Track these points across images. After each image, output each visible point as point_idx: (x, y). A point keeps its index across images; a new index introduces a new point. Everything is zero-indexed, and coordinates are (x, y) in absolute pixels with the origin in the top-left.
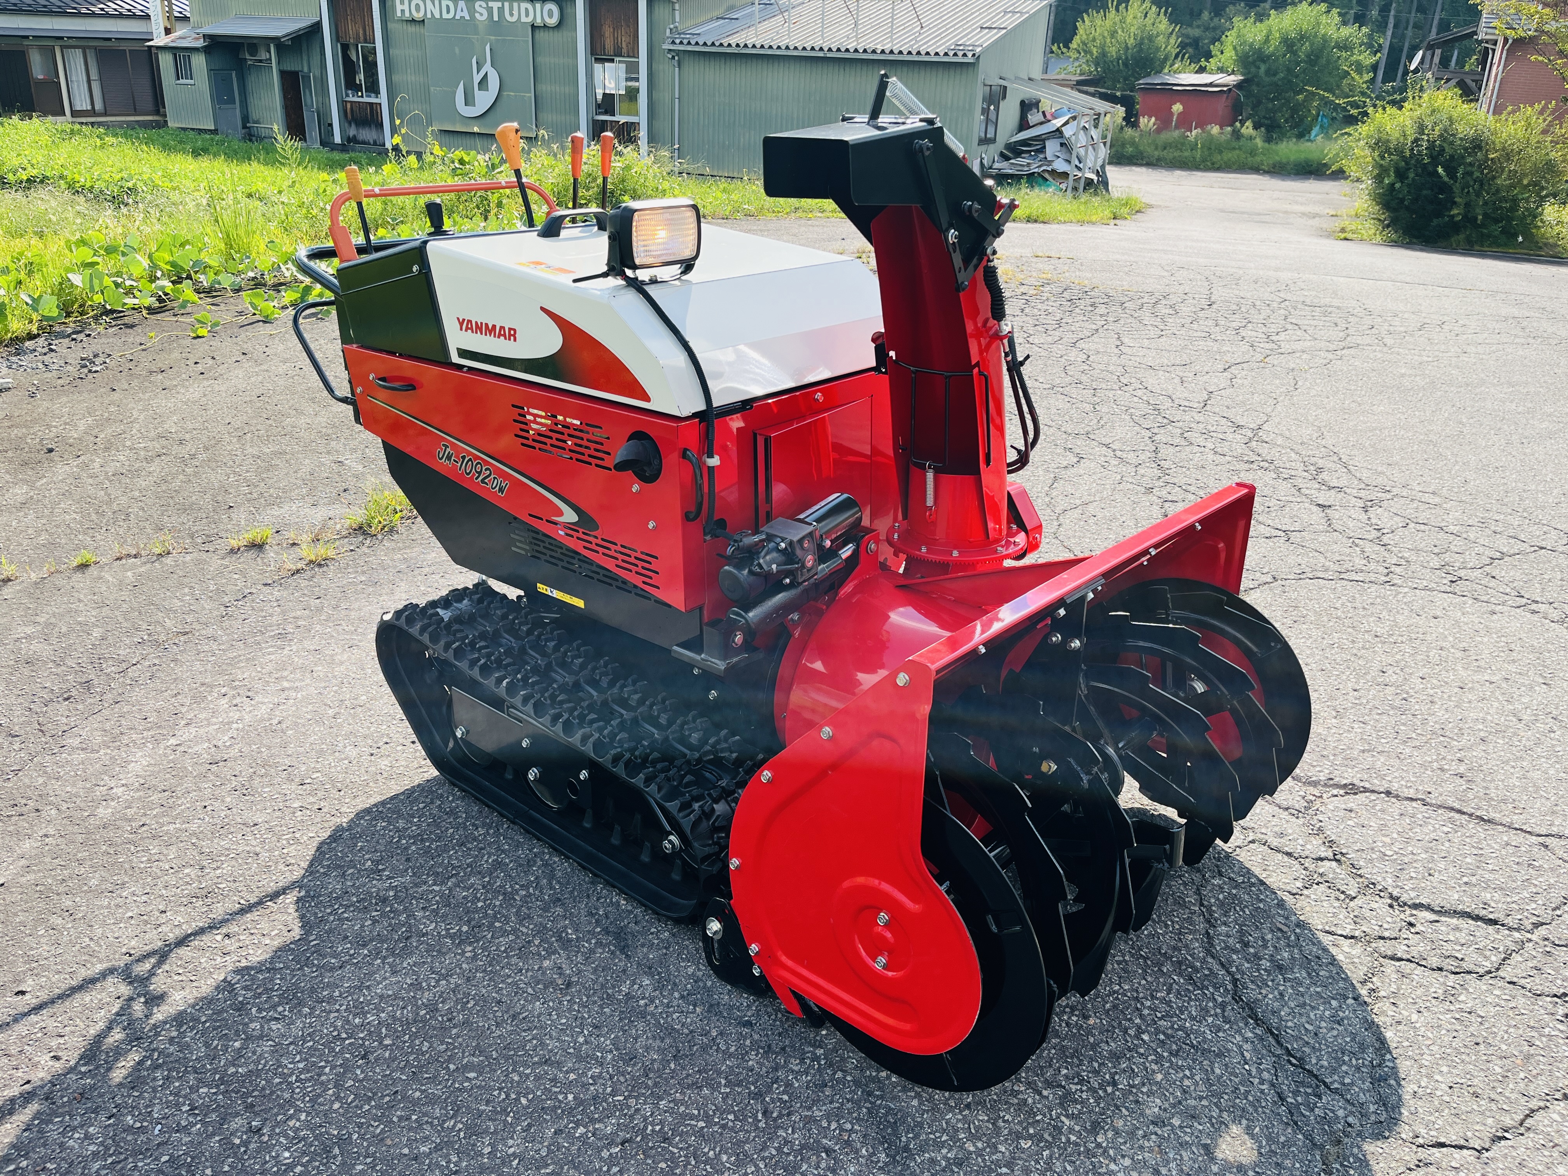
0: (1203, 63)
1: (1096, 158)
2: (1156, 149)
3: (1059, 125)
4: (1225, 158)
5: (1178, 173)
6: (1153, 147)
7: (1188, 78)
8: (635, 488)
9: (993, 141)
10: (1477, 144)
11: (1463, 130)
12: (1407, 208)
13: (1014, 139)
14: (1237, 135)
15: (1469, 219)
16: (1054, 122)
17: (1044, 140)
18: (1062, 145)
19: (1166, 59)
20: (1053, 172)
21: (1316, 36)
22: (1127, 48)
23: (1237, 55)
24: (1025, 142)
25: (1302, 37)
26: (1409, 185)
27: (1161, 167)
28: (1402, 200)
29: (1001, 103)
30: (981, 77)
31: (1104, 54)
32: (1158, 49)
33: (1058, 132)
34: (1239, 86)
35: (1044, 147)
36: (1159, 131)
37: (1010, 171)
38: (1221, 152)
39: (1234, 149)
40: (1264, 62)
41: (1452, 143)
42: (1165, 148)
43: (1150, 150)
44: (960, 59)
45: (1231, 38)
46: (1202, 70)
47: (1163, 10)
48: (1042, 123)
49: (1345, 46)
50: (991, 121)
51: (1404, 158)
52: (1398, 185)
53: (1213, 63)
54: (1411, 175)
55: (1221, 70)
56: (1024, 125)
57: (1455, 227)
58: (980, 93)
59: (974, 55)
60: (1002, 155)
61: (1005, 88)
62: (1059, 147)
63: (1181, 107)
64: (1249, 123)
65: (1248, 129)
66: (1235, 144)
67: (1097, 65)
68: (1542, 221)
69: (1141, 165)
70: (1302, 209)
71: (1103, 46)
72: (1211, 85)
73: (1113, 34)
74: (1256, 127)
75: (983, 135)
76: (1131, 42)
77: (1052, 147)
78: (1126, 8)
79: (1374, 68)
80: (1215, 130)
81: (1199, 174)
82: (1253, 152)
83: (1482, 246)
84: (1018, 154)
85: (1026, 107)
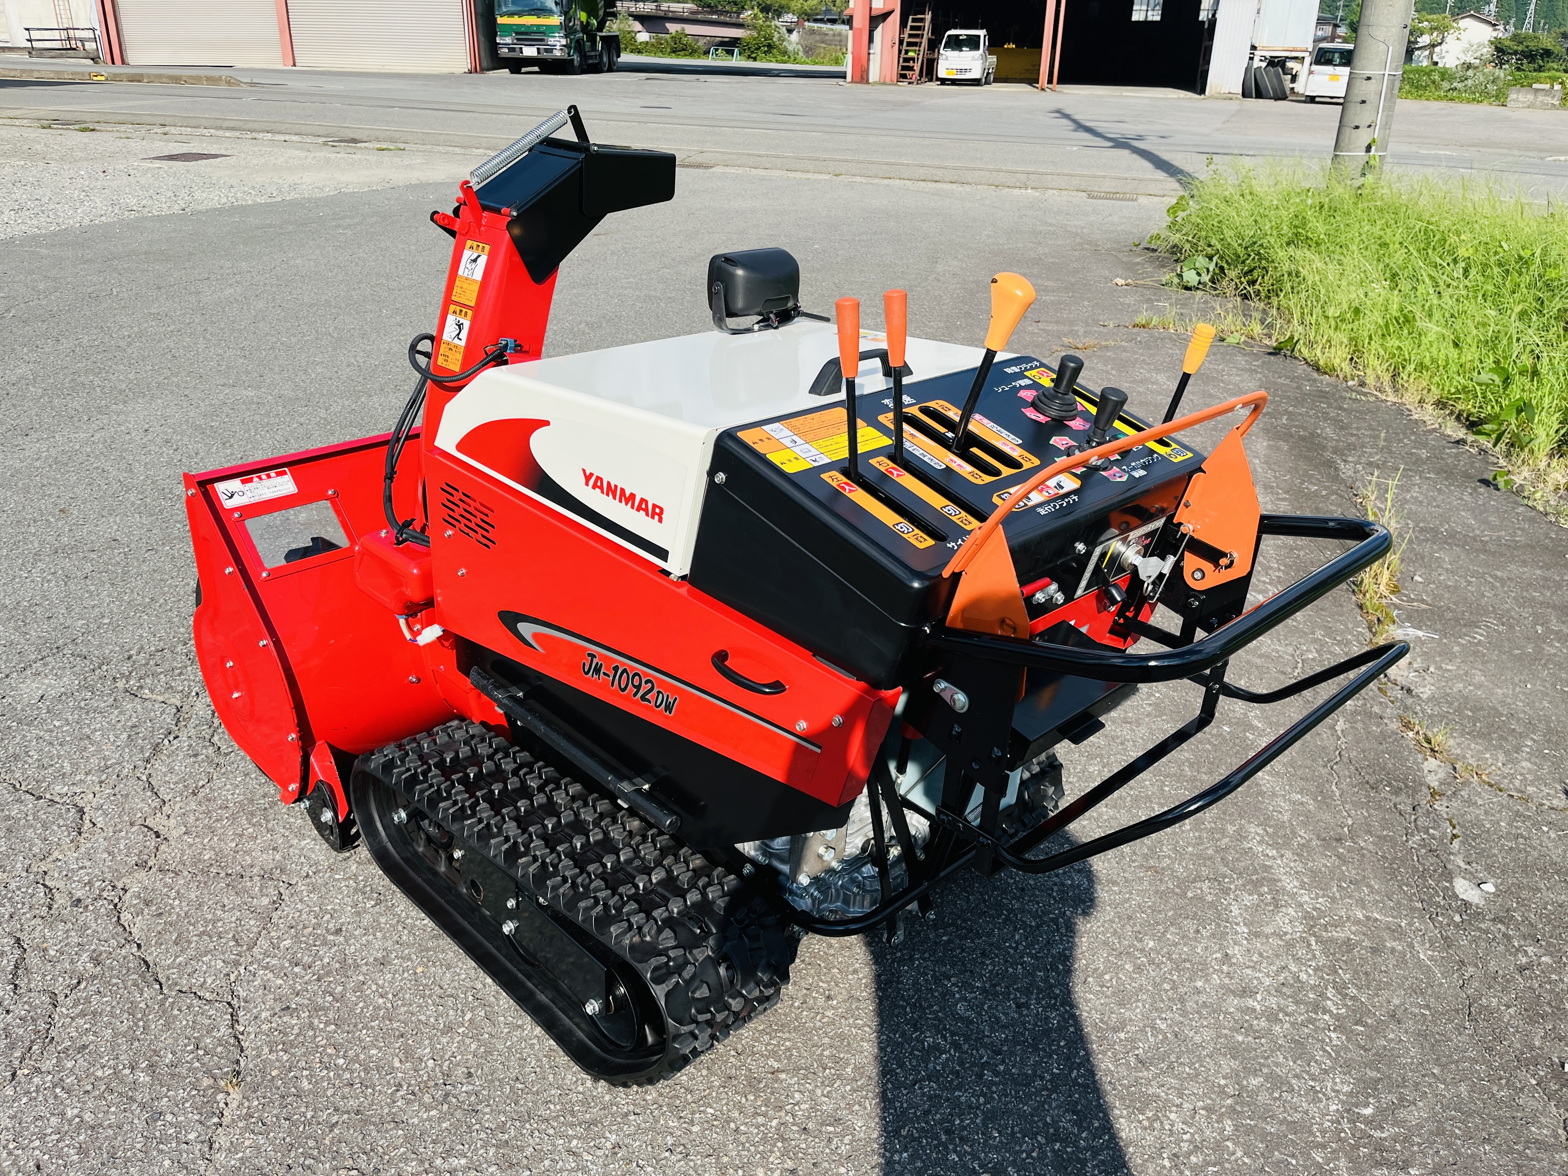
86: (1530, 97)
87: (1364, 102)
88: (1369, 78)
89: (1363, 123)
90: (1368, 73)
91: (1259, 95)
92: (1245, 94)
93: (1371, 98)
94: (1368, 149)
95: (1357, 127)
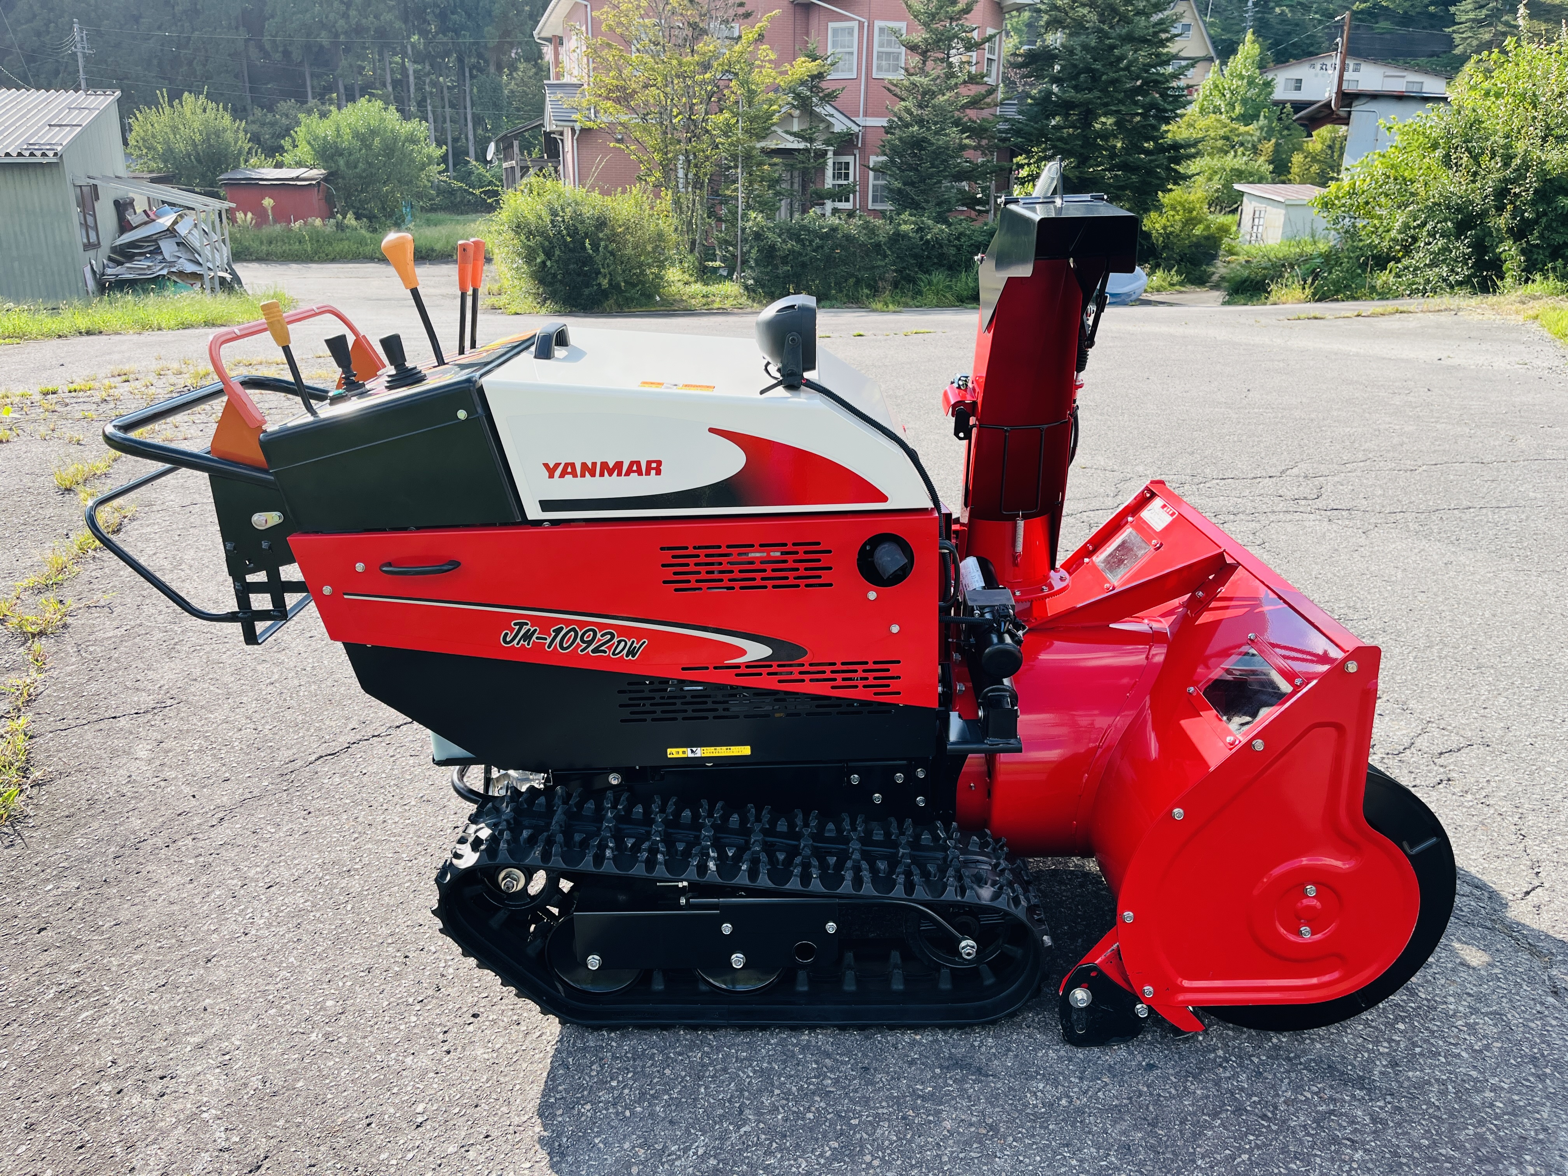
0: (278, 158)
1: (221, 257)
2: (262, 243)
3: (169, 223)
4: (337, 249)
5: (294, 266)
6: (258, 243)
7: (269, 173)
8: (872, 596)
9: (97, 245)
10: (601, 223)
11: (587, 211)
12: (561, 282)
13: (118, 242)
14: (340, 227)
15: (614, 286)
16: (160, 221)
17: (155, 241)
18: (178, 244)
19: (240, 153)
20: (181, 274)
21: (385, 131)
22: (195, 145)
23: (314, 150)
24: (133, 244)
25: (373, 133)
26: (557, 262)
27: (273, 261)
28: (554, 276)
29: (96, 204)
30: (69, 178)
31: (170, 150)
32: (228, 145)
33: (171, 232)
34: (326, 179)
35: (159, 248)
36: (258, 225)
37: (131, 276)
38: (330, 244)
39: (342, 240)
40: (341, 155)
41: (583, 222)
42: (271, 243)
43: (255, 245)
44: (39, 159)
45: (301, 132)
46: (279, 165)
47: (221, 106)
48: (146, 223)
49: (412, 139)
50: (89, 225)
51: (548, 238)
52: (548, 263)
53: (288, 158)
54: (557, 253)
55: (299, 164)
56: (124, 226)
57: (604, 294)
58: (72, 196)
59: (56, 154)
60: (110, 259)
61: (95, 186)
62: (176, 247)
63: (272, 201)
64: (350, 215)
65: (350, 220)
66: (341, 235)
67: (165, 162)
68: (667, 282)
69: (252, 261)
70: (437, 291)
71: (166, 142)
72: (297, 179)
73: (175, 129)
74: (358, 217)
75: (85, 241)
76: (198, 138)
77: (168, 247)
78: (181, 103)
79: (444, 159)
80: (318, 222)
81: (314, 266)
82: (362, 242)
83: (629, 308)
84: (130, 258)
85: (122, 207)
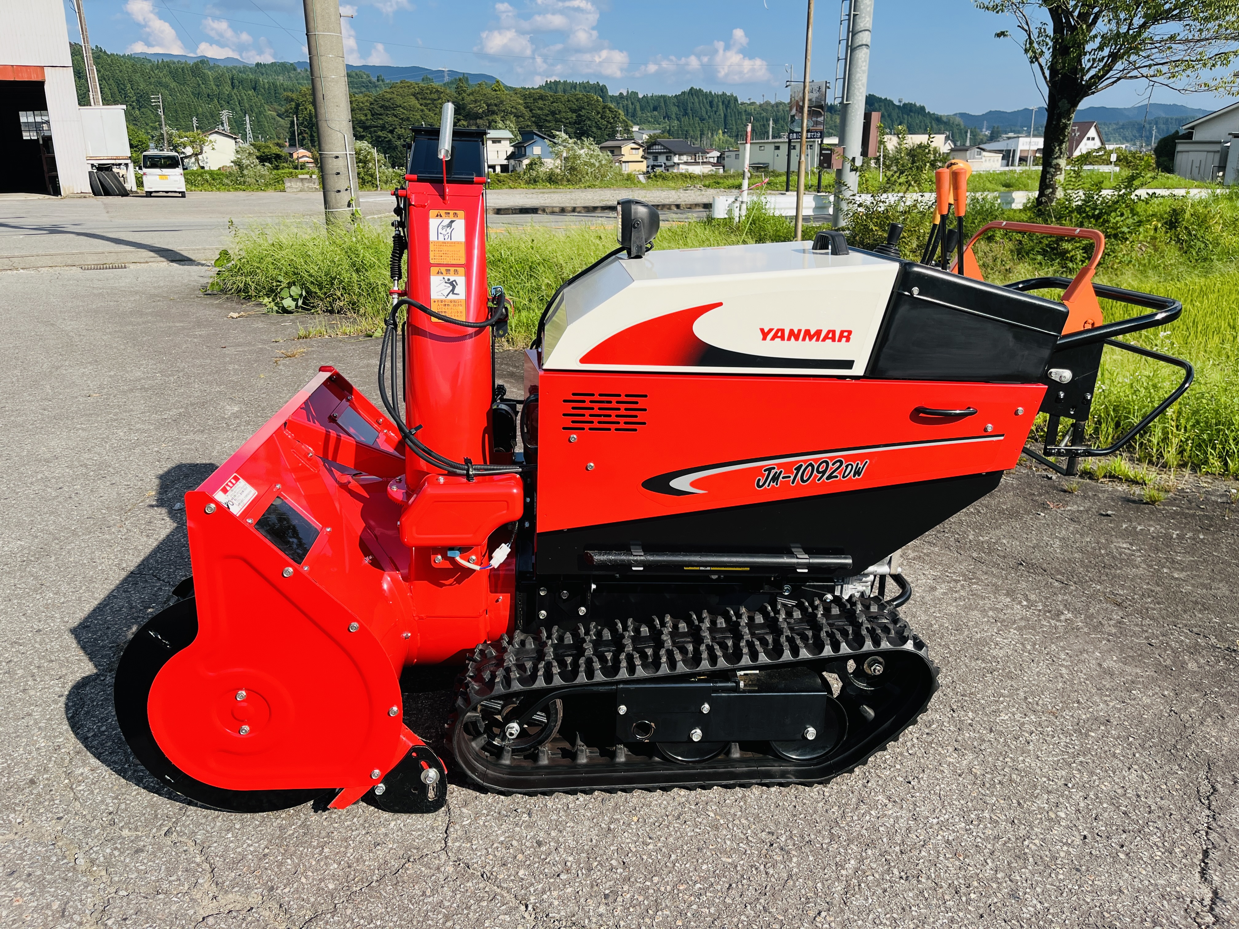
86: (299, 184)
87: (338, 174)
88: (337, 157)
89: (342, 188)
90: (336, 153)
91: (107, 193)
92: (96, 193)
93: (343, 170)
94: (349, 205)
95: (339, 191)
